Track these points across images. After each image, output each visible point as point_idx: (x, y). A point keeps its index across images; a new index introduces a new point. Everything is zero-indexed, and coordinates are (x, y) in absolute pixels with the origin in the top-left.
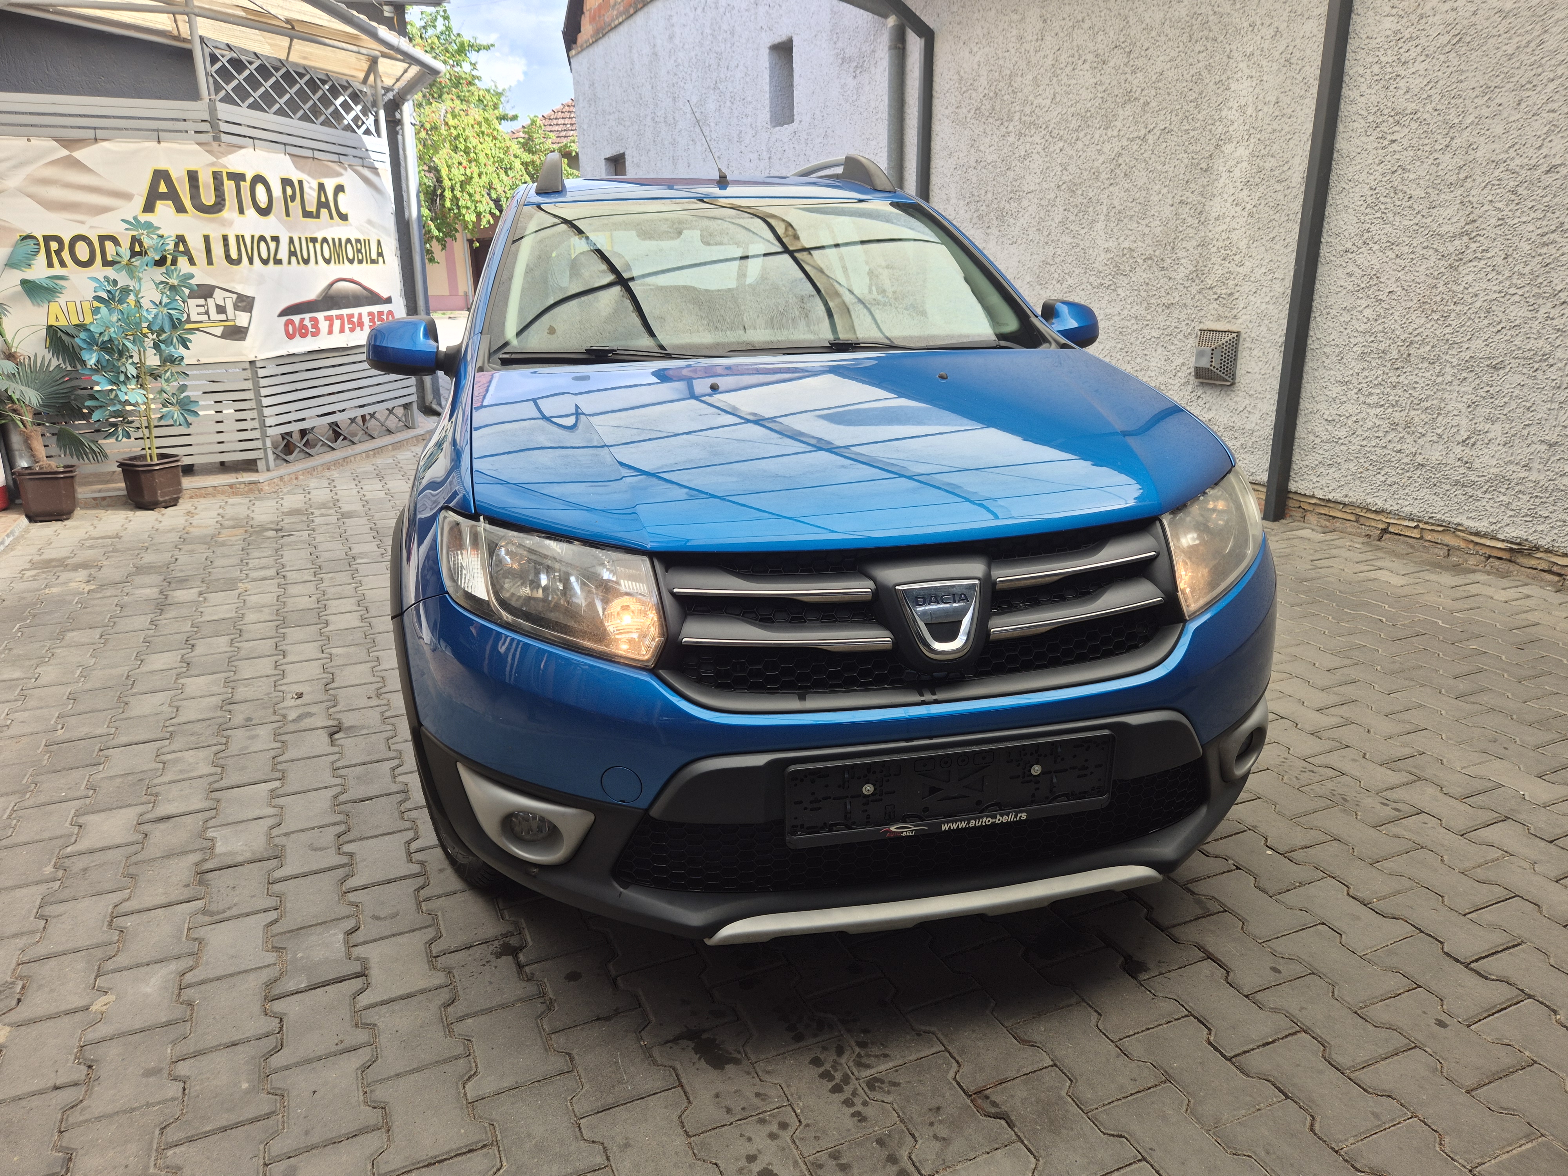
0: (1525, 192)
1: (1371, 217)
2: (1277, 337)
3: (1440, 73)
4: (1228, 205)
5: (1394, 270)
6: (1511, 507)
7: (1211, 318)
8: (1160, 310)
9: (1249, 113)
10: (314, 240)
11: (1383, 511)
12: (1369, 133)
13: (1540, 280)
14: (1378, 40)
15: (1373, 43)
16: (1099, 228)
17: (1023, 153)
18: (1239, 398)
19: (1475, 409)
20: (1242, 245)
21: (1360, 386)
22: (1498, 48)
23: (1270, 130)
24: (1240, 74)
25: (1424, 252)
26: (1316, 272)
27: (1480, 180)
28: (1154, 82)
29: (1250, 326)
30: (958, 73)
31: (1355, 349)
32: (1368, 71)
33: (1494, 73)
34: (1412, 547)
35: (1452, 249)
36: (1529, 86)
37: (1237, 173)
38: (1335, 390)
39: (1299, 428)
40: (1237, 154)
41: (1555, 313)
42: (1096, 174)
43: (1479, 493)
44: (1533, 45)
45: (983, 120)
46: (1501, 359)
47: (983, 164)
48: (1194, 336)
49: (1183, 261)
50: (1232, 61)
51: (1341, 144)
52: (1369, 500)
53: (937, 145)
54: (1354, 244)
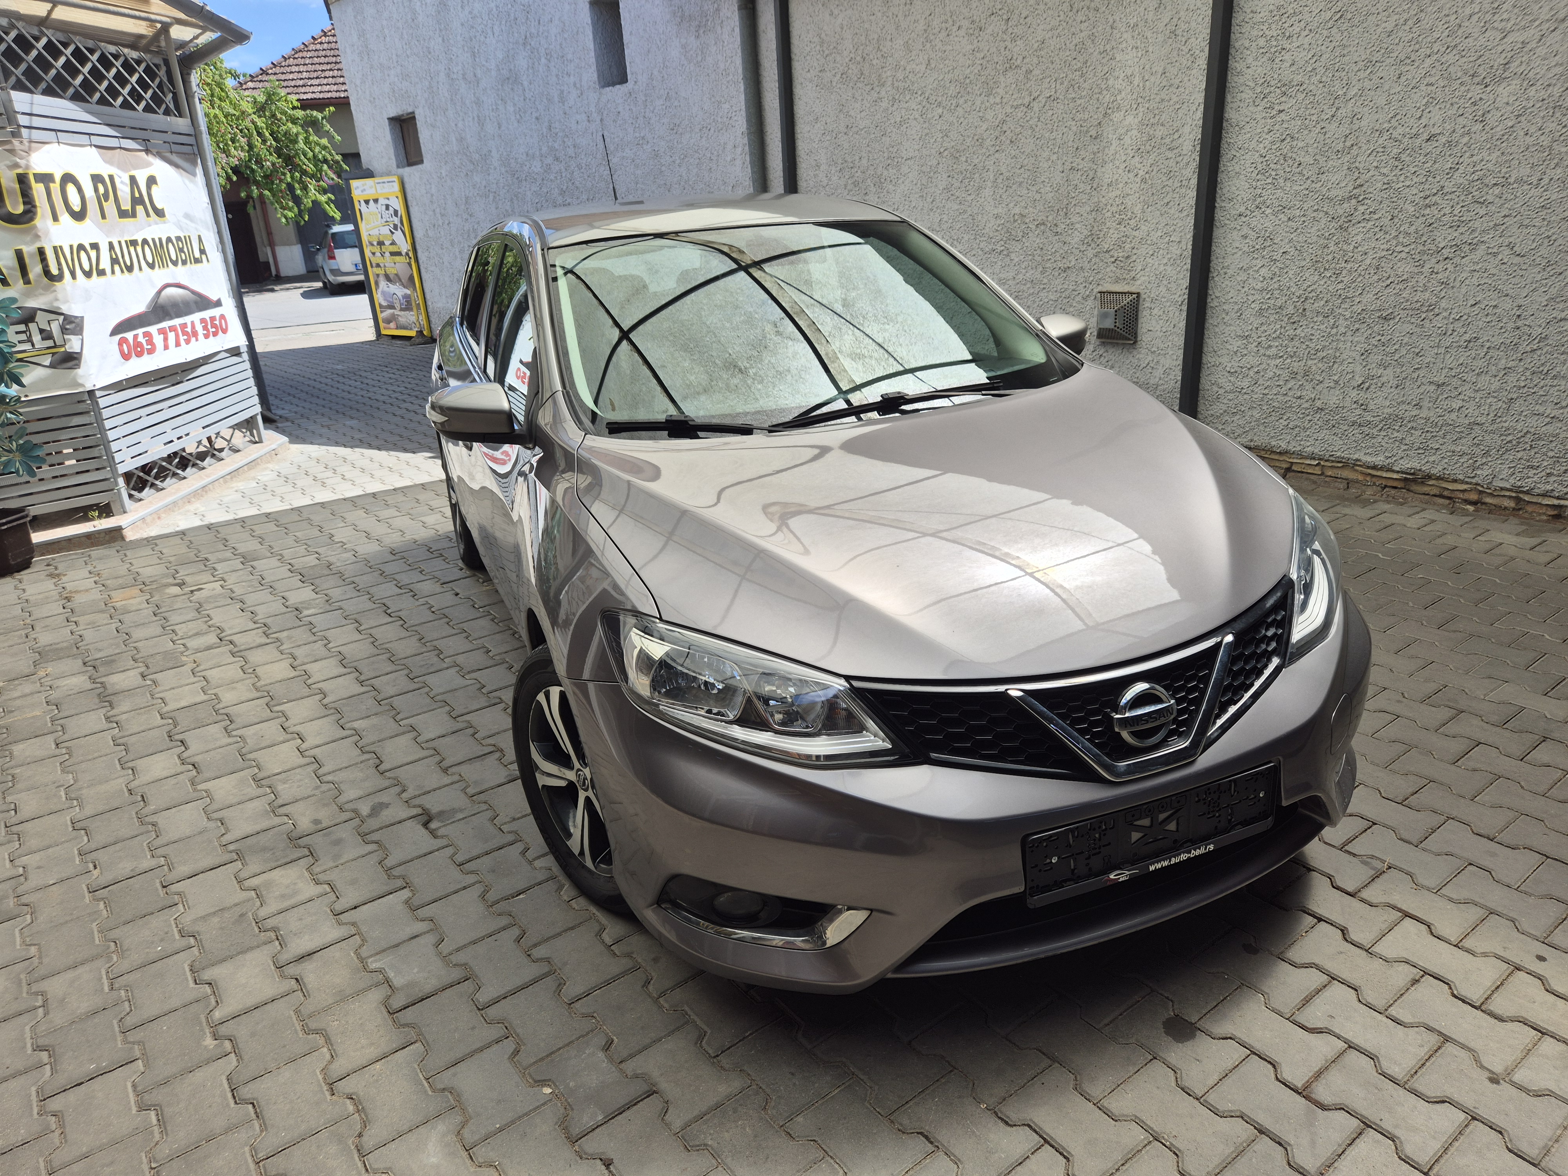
0: (1408, 158)
1: (1262, 182)
2: (1176, 296)
3: (1323, 48)
4: (1120, 171)
5: (1287, 232)
6: (1404, 442)
7: (1110, 280)
8: (1057, 274)
9: (1136, 83)
10: (134, 243)
11: (1286, 452)
12: (1257, 104)
13: (1424, 239)
14: (1261, 15)
15: (1258, 18)
16: (987, 195)
17: (898, 119)
18: (1142, 356)
19: (1367, 357)
20: (1138, 210)
21: (1259, 340)
22: (1377, 25)
23: (1157, 100)
24: (1124, 45)
25: (1315, 214)
26: (1212, 235)
27: (1365, 147)
28: (1036, 51)
29: (1149, 287)
30: (819, 35)
31: (1253, 306)
32: (1254, 44)
33: (1374, 48)
34: (1315, 482)
35: (1340, 212)
36: (1408, 61)
37: (1127, 140)
38: (1237, 344)
39: (1202, 381)
40: (1127, 122)
41: (1439, 267)
42: (981, 142)
43: (1375, 431)
44: (1410, 23)
45: (851, 84)
46: (1391, 311)
47: (854, 129)
48: (1093, 298)
49: (1077, 226)
50: (1115, 31)
51: (1231, 114)
52: (1273, 443)
53: (800, 109)
54: (1247, 209)
